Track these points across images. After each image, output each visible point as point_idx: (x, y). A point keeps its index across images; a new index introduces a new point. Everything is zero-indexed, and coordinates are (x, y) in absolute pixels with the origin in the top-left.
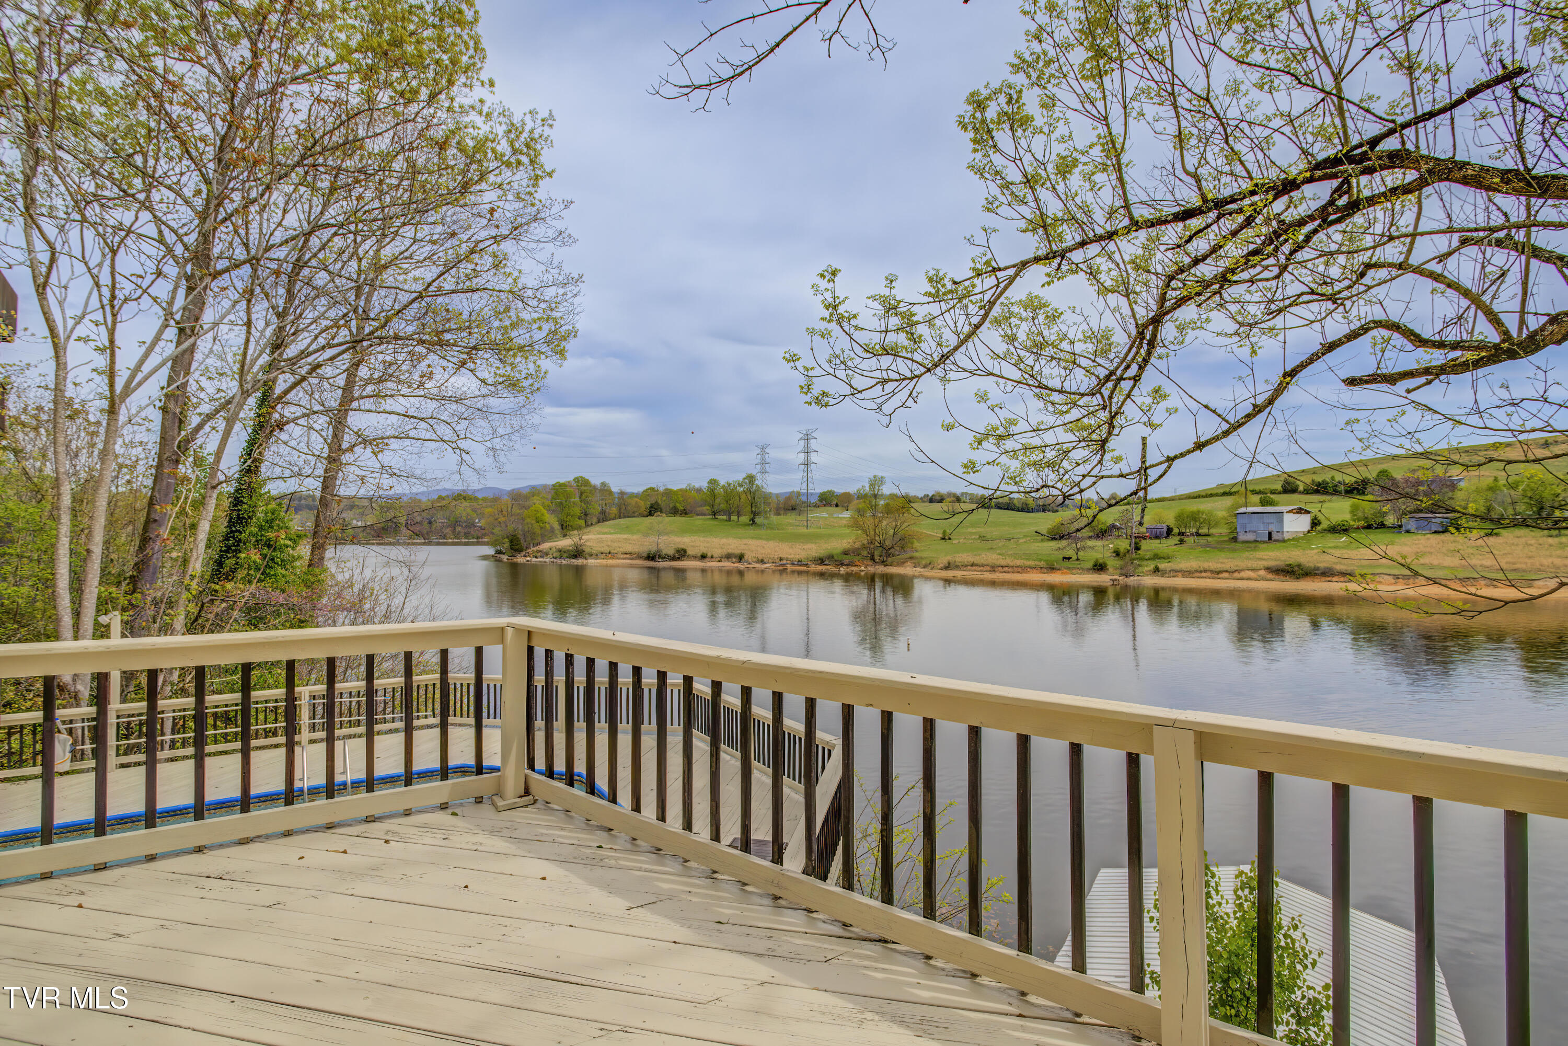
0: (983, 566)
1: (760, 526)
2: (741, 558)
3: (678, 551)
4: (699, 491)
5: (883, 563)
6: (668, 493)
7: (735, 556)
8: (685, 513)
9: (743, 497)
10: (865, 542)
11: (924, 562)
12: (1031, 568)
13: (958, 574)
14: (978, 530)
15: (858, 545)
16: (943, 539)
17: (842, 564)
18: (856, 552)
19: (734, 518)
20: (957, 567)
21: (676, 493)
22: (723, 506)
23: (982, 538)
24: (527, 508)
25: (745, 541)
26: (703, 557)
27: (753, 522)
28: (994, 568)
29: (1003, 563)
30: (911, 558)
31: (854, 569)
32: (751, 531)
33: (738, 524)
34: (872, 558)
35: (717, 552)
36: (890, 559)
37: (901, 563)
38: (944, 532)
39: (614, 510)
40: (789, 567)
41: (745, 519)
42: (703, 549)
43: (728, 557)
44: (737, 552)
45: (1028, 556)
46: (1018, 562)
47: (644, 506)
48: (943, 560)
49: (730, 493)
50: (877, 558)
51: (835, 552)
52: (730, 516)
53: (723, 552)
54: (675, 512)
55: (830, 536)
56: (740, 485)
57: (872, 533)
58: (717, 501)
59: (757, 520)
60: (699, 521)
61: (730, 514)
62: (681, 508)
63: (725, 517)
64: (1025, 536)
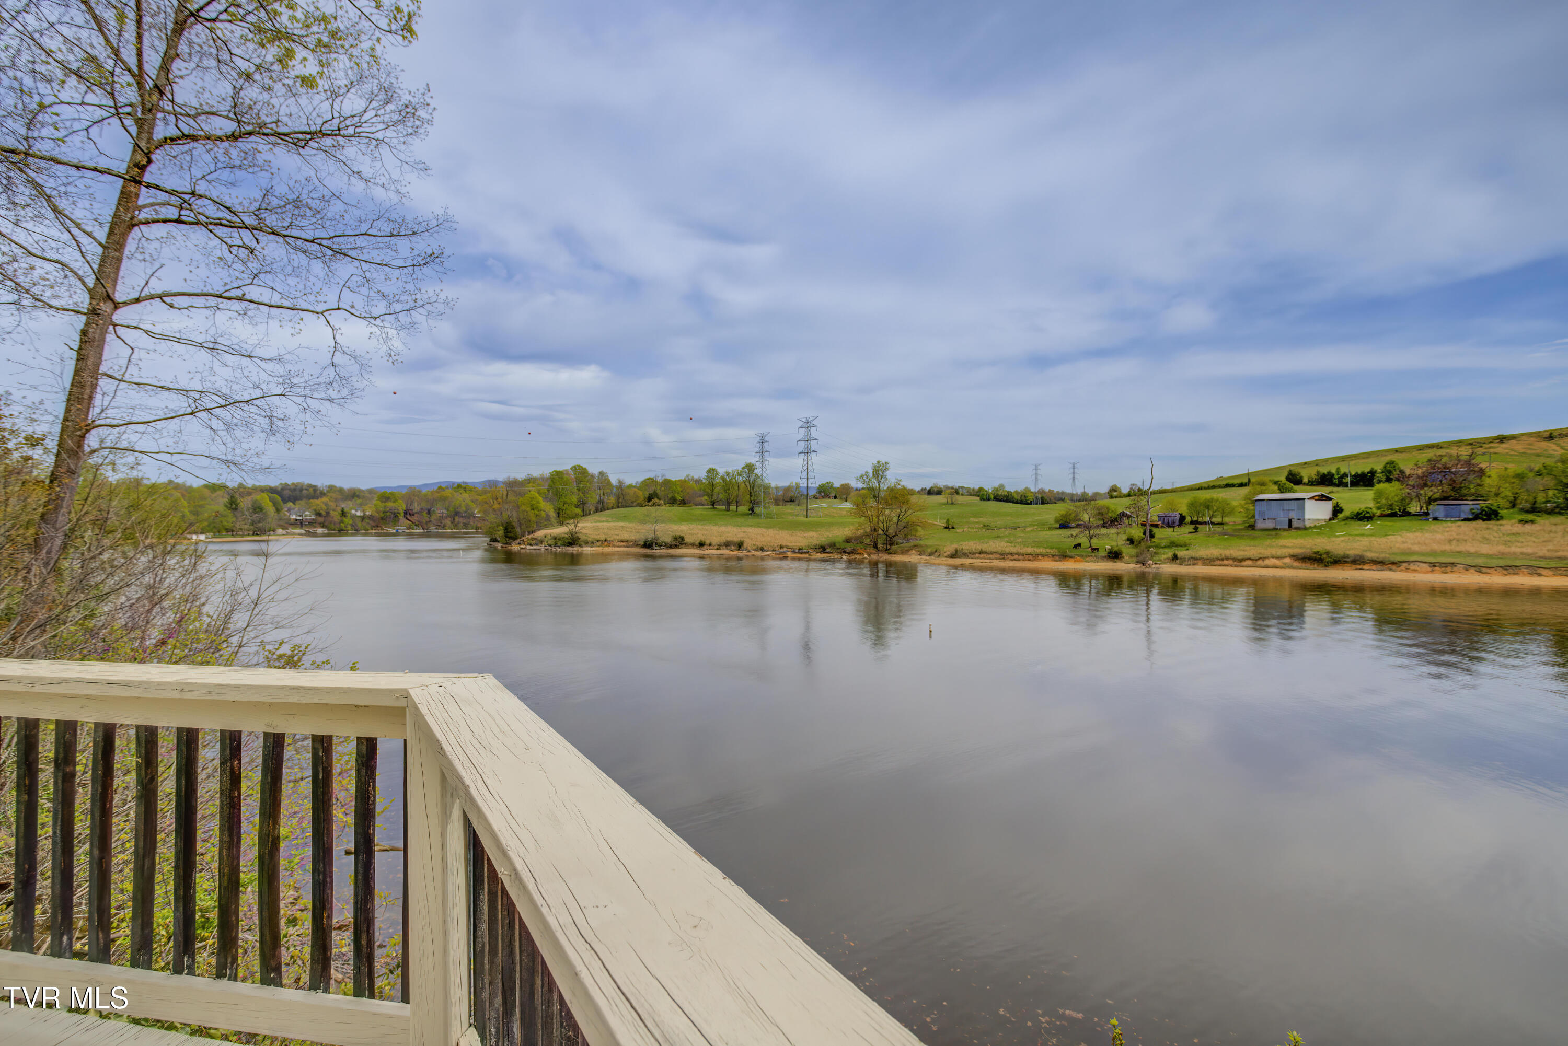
0: (992, 553)
1: (759, 516)
2: (740, 545)
3: (676, 539)
4: (698, 481)
5: (887, 551)
6: (667, 483)
7: (734, 544)
8: (683, 503)
9: (743, 486)
10: (868, 530)
11: (929, 550)
12: (1043, 556)
13: (967, 561)
14: (981, 519)
15: (860, 532)
16: (946, 528)
17: (845, 552)
18: (858, 540)
19: (733, 508)
20: (965, 555)
21: (674, 483)
22: (722, 496)
23: (987, 527)
24: (521, 495)
25: (745, 529)
26: (701, 545)
27: (752, 512)
28: (1003, 556)
29: (1013, 550)
30: (915, 546)
31: (857, 556)
32: (751, 520)
33: (737, 514)
34: (875, 546)
35: (716, 540)
36: (894, 547)
37: (905, 552)
38: (948, 521)
39: (612, 500)
40: (789, 554)
41: (744, 509)
42: (700, 537)
43: (727, 544)
44: (736, 539)
45: (1037, 544)
46: (1029, 550)
47: (643, 495)
48: (950, 548)
49: (728, 484)
50: (880, 546)
51: (837, 540)
52: (728, 506)
53: (722, 539)
54: (673, 502)
55: (830, 525)
56: (740, 474)
57: (875, 519)
58: (716, 490)
59: (757, 510)
60: (698, 511)
61: (728, 503)
62: (679, 498)
63: (724, 507)
64: (1031, 526)
